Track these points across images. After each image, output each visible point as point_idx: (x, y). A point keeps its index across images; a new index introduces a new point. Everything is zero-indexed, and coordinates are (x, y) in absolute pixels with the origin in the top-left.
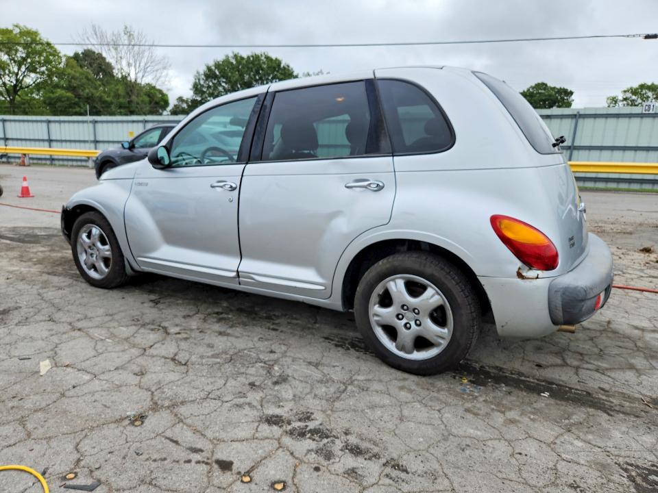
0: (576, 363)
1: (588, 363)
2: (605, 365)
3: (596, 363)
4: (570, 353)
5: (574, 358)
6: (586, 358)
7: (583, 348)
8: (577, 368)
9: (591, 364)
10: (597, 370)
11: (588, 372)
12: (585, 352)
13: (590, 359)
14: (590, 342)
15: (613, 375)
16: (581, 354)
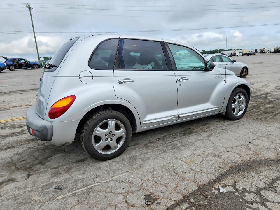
0: (40, 146)
1: (36, 148)
2: (30, 150)
3: (33, 150)
4: (43, 148)
5: (41, 148)
6: (37, 150)
7: (39, 153)
8: (39, 145)
9: (35, 148)
10: (32, 148)
11: (35, 146)
12: (38, 151)
13: (35, 150)
14: (37, 156)
15: (27, 148)
16: (39, 150)
